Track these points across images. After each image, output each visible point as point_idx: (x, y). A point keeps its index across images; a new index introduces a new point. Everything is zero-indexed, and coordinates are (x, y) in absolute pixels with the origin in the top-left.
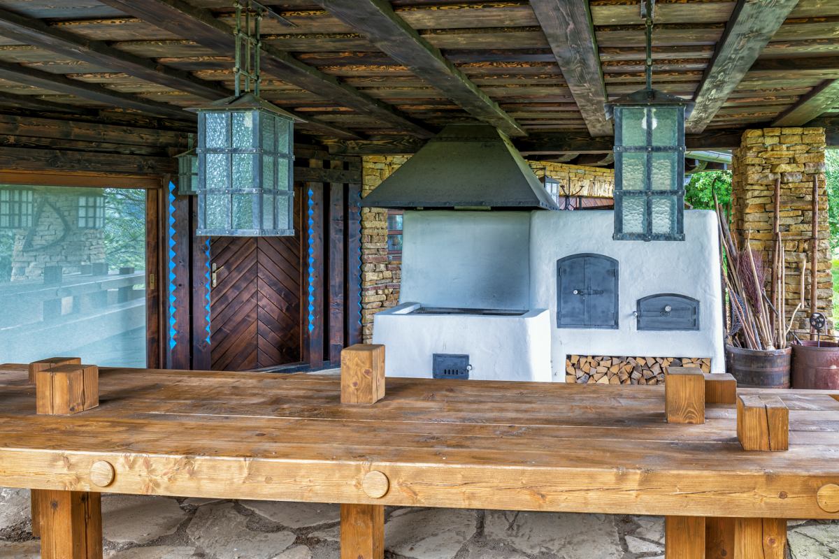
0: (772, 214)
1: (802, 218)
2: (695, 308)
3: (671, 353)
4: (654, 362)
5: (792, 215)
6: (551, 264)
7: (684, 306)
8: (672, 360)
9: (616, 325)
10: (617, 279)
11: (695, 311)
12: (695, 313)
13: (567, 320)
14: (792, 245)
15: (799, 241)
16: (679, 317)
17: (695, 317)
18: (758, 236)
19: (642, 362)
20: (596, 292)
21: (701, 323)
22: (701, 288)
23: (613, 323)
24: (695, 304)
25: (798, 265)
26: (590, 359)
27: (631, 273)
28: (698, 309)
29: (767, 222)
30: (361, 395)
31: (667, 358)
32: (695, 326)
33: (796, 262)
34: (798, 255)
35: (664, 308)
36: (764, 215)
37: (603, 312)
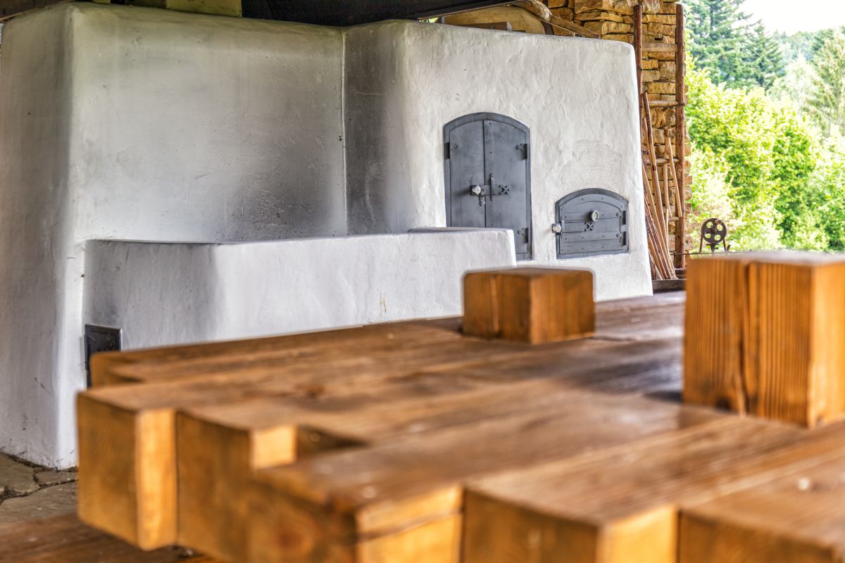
2: (624, 212)
5: (649, 66)
6: (435, 134)
7: (610, 210)
9: (529, 253)
10: (528, 165)
11: (624, 218)
12: (624, 222)
15: (656, 110)
16: (606, 230)
17: (623, 228)
20: (502, 191)
21: (631, 239)
22: (630, 178)
23: (525, 248)
24: (623, 207)
25: (657, 150)
27: (546, 151)
28: (628, 216)
33: (655, 144)
34: (658, 132)
35: (590, 216)
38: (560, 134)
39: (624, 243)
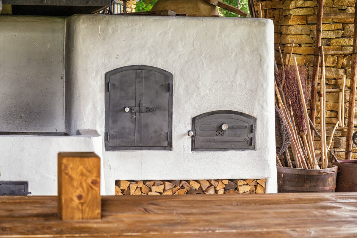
0: (315, 27)
1: (343, 32)
2: (252, 125)
3: (227, 175)
4: (208, 185)
5: (333, 28)
6: (99, 78)
7: (240, 124)
8: (226, 182)
9: (169, 147)
10: (171, 95)
11: (252, 129)
12: (252, 132)
13: (117, 142)
14: (332, 60)
15: (339, 56)
16: (235, 136)
17: (251, 135)
18: (300, 50)
19: (196, 186)
20: (149, 110)
21: (257, 142)
22: (258, 104)
23: (166, 144)
24: (251, 122)
25: (336, 82)
26: (141, 185)
27: (187, 88)
28: (255, 127)
29: (309, 35)
30: (87, 209)
31: (221, 180)
32: (250, 145)
33: (334, 79)
34: (337, 71)
35: (220, 127)
36: (306, 27)
37: (156, 132)
38: (199, 77)
39: (251, 144)
